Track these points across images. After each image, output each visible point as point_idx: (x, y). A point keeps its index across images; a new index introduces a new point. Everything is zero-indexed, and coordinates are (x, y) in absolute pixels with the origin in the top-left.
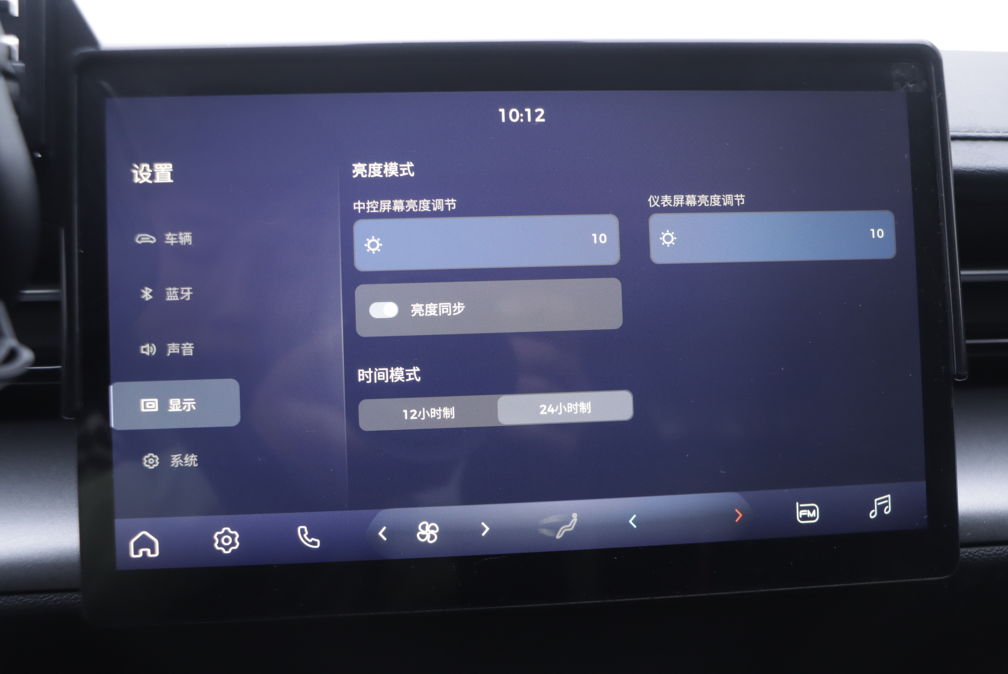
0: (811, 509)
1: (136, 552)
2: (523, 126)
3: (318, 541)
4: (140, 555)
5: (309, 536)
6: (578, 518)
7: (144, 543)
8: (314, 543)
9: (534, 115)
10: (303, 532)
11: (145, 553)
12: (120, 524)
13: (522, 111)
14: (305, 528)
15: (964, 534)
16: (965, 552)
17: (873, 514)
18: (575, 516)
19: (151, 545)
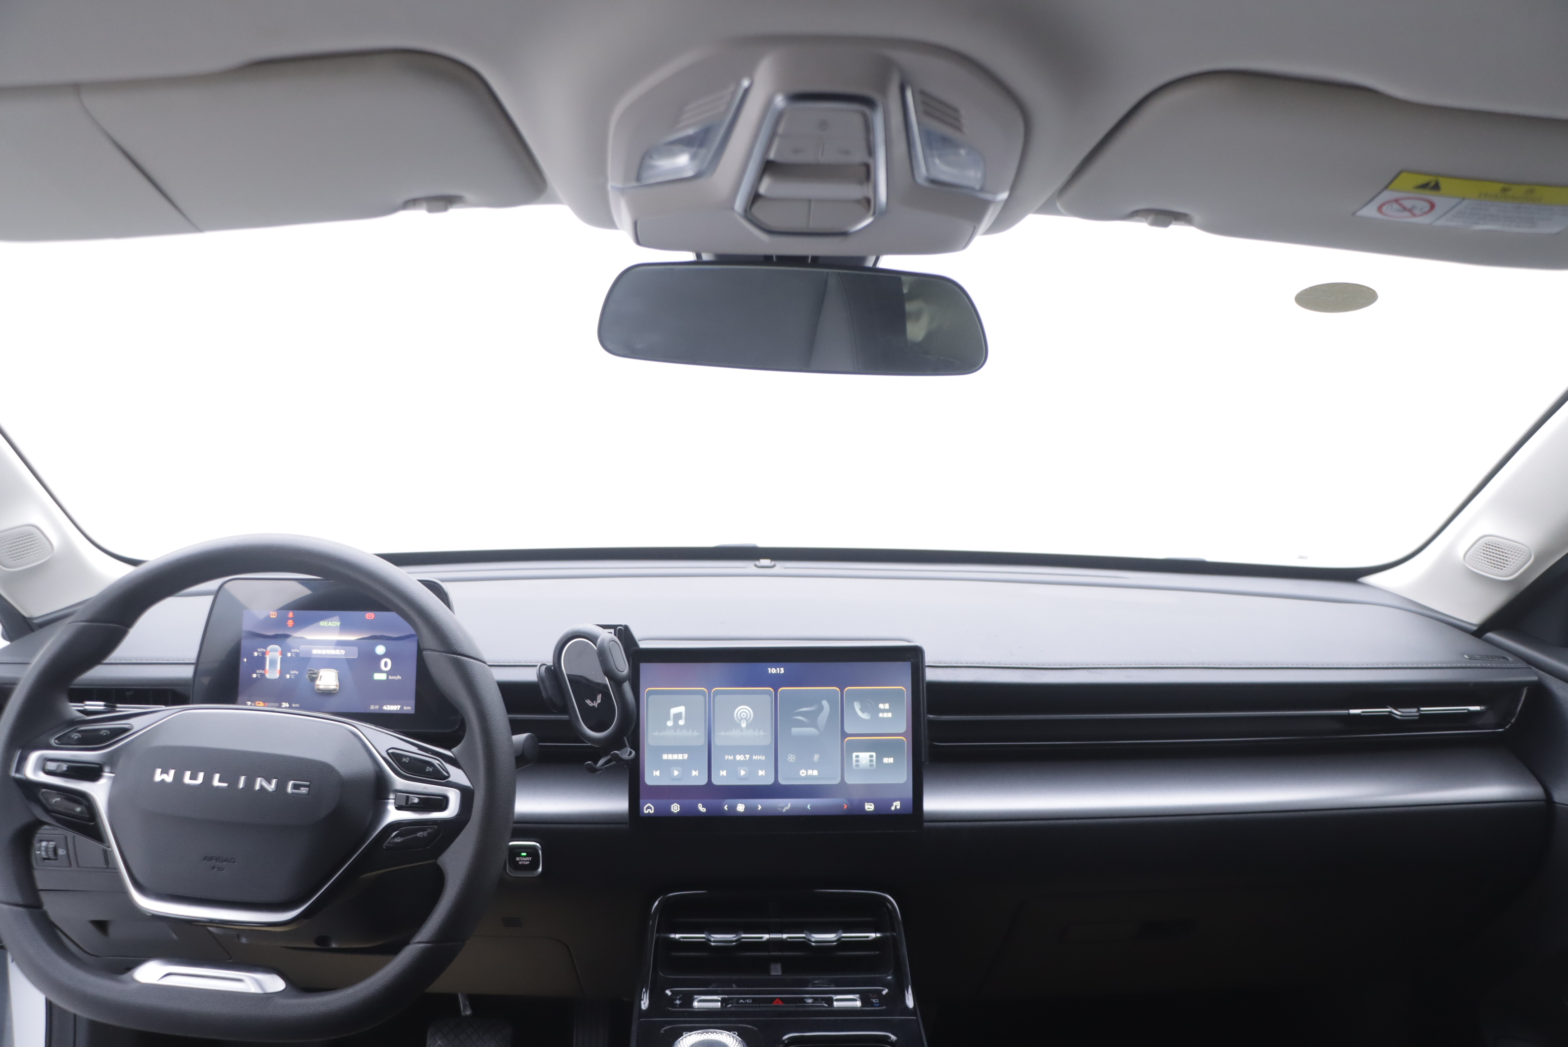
0: (871, 805)
1: (646, 810)
2: (776, 675)
3: (705, 809)
4: (647, 812)
5: (702, 807)
6: (791, 805)
7: (649, 808)
8: (704, 810)
9: (780, 670)
10: (700, 806)
11: (649, 811)
12: (641, 801)
13: (776, 669)
14: (701, 805)
15: (925, 818)
16: (926, 824)
17: (893, 808)
18: (789, 805)
19: (651, 808)
